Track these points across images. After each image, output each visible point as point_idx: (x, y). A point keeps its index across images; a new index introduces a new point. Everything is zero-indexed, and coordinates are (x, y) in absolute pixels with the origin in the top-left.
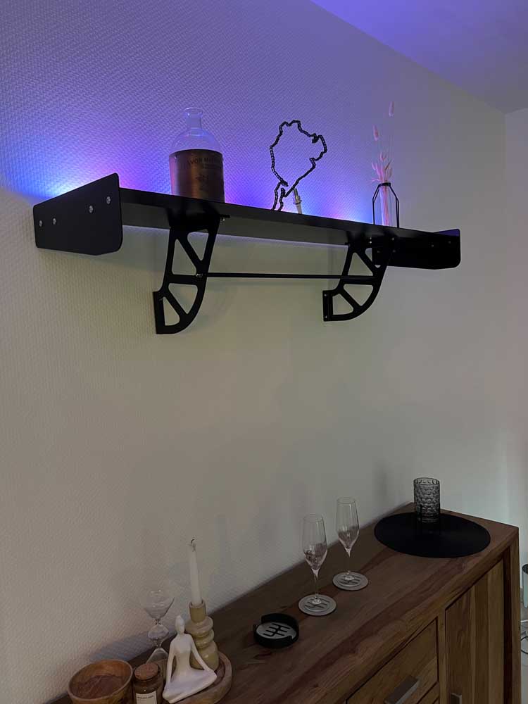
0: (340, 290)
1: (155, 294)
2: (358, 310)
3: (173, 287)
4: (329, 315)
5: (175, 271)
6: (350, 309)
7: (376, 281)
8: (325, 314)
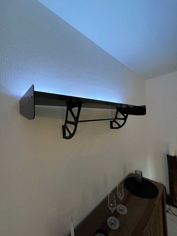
0: (115, 121)
1: (63, 126)
2: (120, 127)
3: (68, 125)
4: (112, 127)
5: (68, 120)
6: (118, 126)
7: (125, 119)
8: (111, 127)
